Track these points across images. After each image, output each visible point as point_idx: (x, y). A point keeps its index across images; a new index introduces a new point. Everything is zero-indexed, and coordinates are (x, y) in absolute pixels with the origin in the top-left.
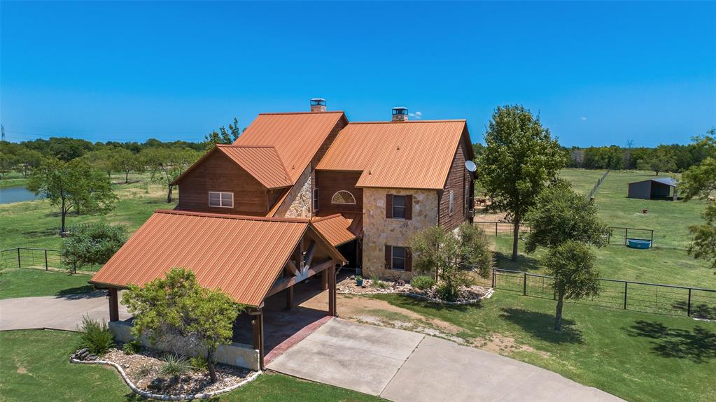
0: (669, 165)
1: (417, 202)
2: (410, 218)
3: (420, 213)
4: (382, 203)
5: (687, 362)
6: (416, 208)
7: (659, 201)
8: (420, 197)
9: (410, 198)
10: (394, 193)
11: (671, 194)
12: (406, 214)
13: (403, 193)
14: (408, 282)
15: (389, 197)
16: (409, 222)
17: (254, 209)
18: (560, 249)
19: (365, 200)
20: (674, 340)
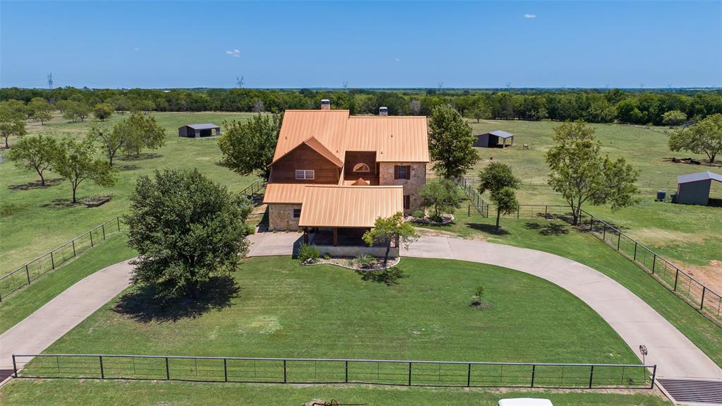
0: (487, 114)
1: (413, 170)
2: (409, 179)
3: (415, 176)
4: (392, 171)
5: (553, 236)
6: (412, 173)
7: (495, 149)
8: (415, 166)
9: (409, 167)
10: (399, 164)
11: (500, 142)
12: (407, 176)
13: (404, 165)
14: (410, 215)
15: (396, 167)
16: (408, 181)
17: (329, 180)
18: (501, 191)
19: (381, 170)
20: (545, 229)
